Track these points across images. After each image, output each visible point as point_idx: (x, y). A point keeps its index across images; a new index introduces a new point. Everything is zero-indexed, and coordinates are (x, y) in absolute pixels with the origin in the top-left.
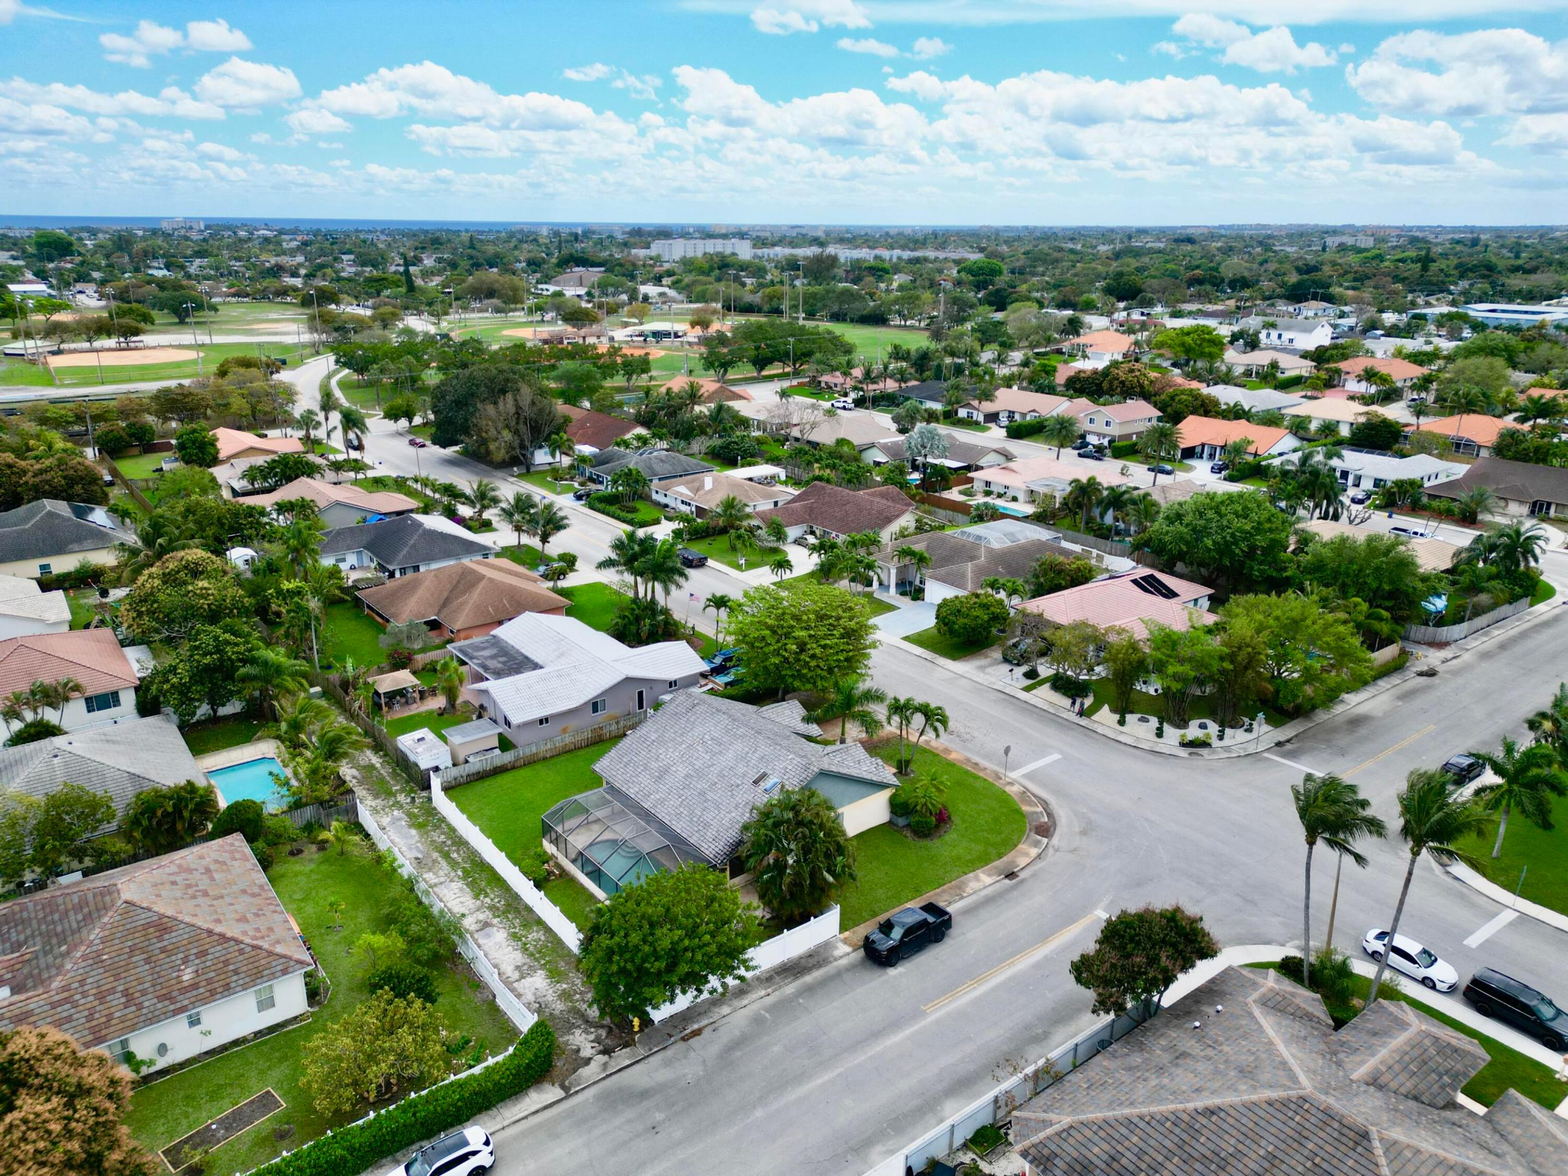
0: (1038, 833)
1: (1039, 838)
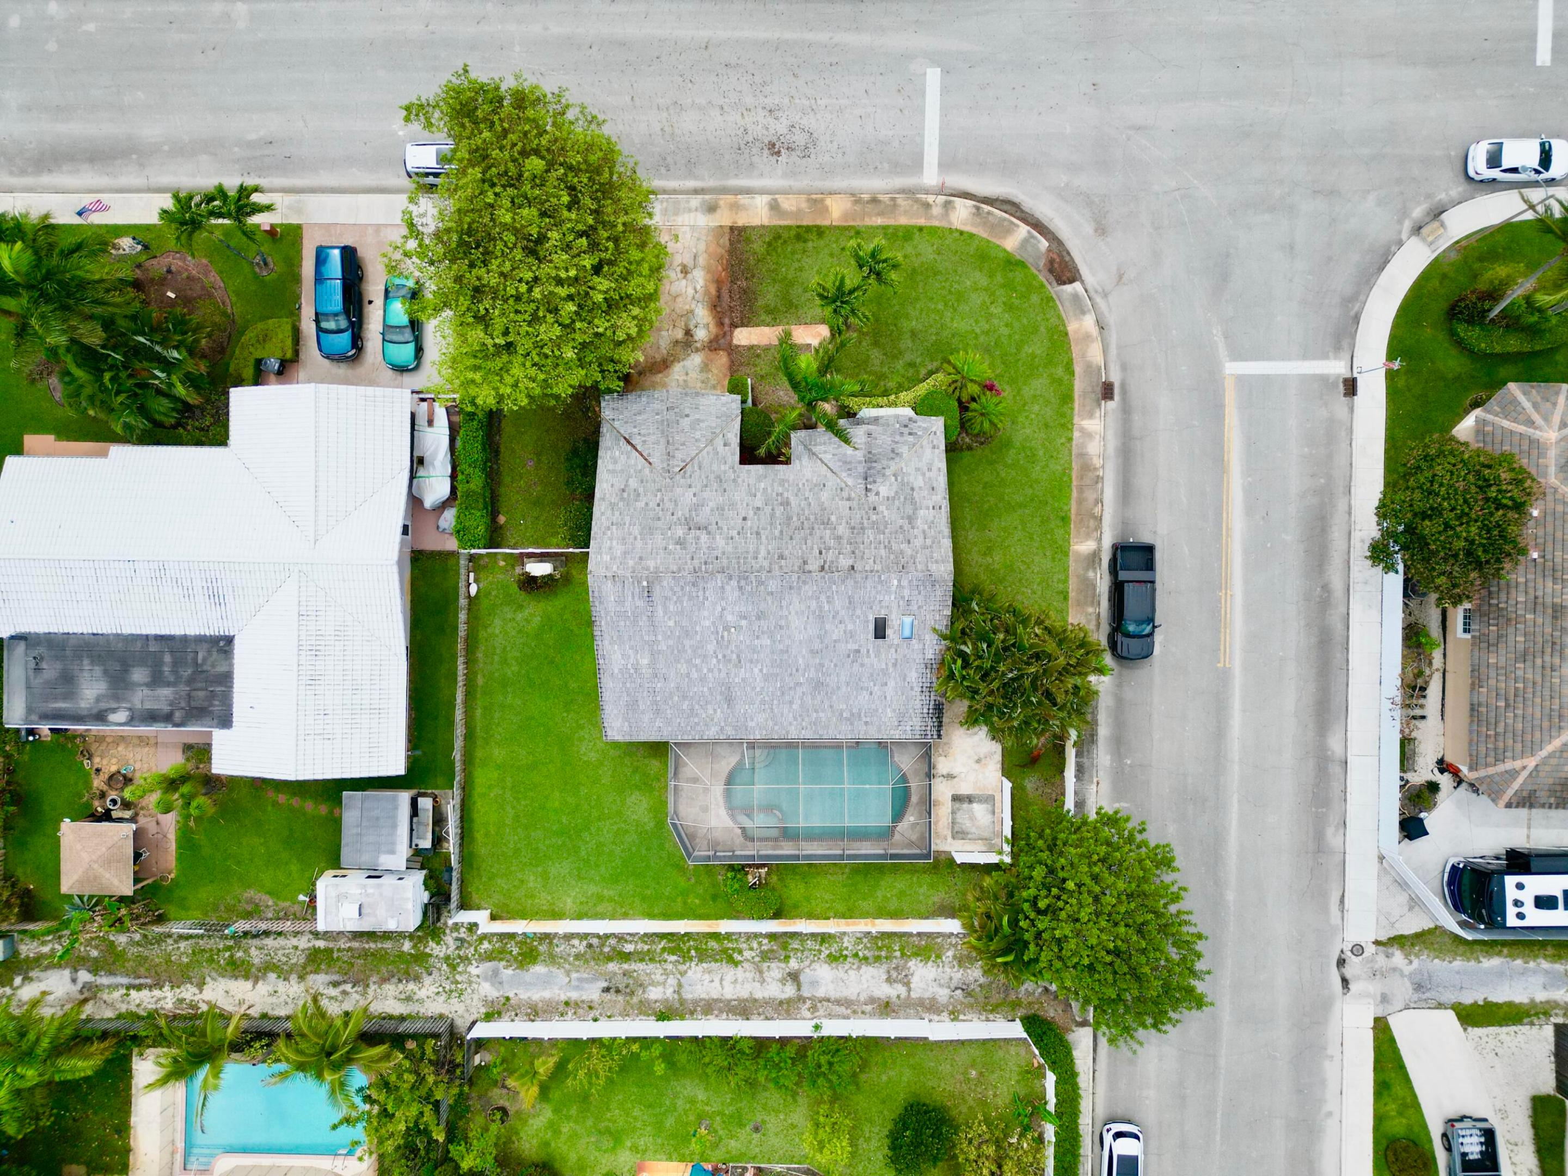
0: (1061, 281)
1: (1069, 289)
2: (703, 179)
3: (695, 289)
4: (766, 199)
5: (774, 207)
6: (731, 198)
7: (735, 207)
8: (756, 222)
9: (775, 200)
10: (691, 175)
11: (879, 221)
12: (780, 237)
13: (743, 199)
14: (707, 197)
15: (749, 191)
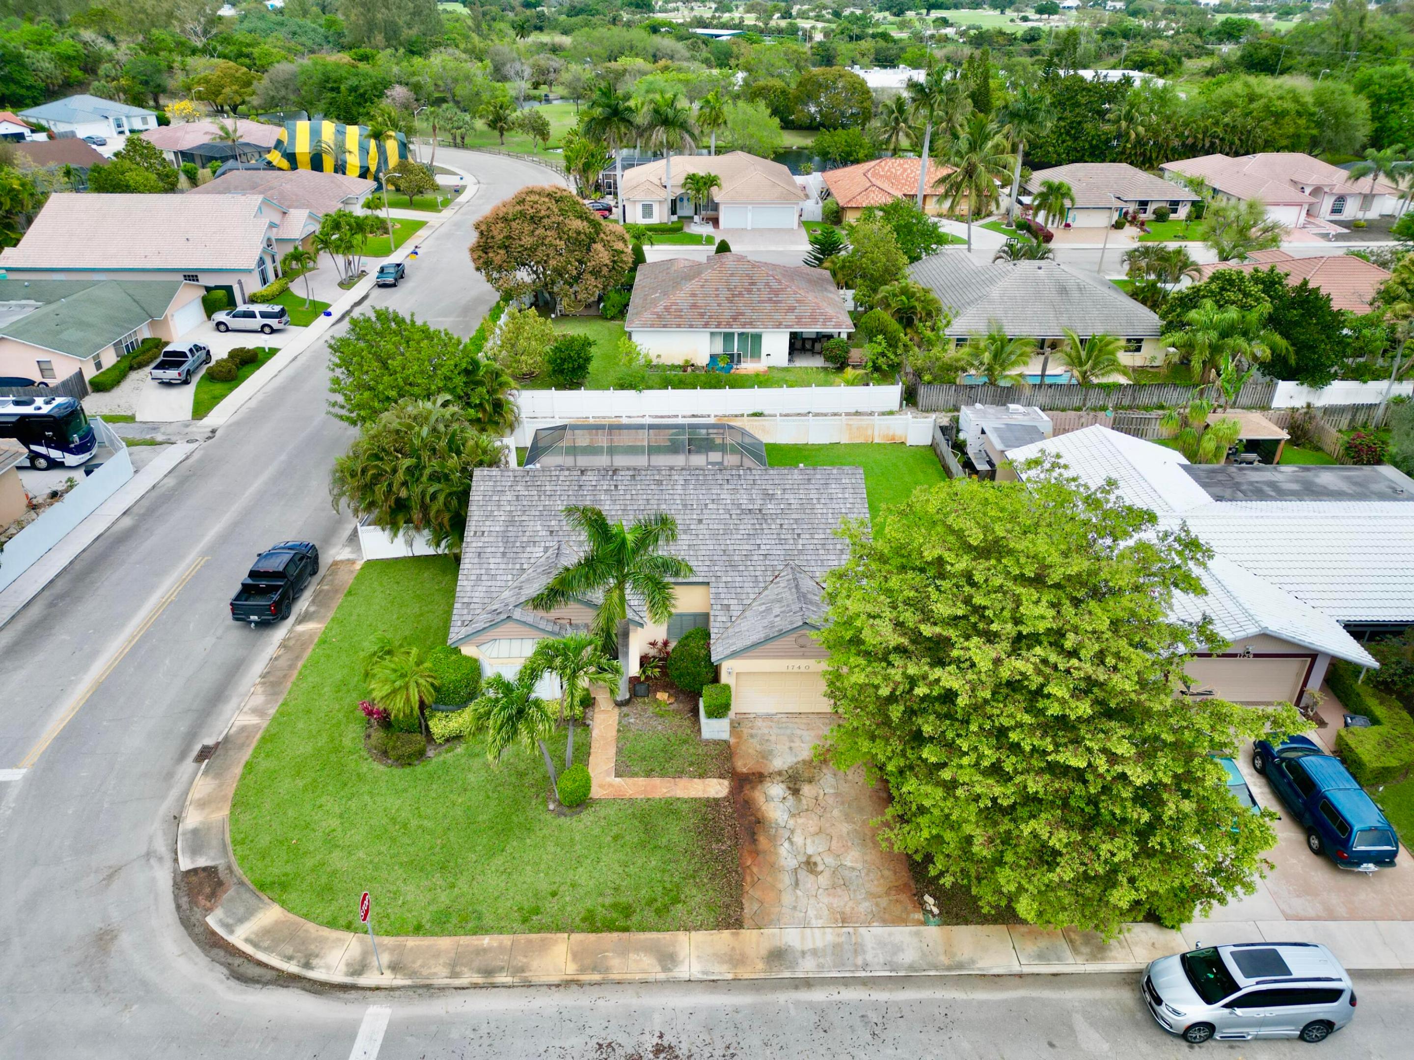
0: (210, 872)
1: (202, 862)
2: (797, 1003)
3: (791, 843)
4: (683, 972)
5: (668, 959)
6: (746, 974)
7: (736, 959)
8: (699, 936)
9: (665, 969)
10: (821, 1011)
11: (486, 941)
12: (658, 911)
13: (723, 972)
14: (787, 975)
15: (713, 984)
